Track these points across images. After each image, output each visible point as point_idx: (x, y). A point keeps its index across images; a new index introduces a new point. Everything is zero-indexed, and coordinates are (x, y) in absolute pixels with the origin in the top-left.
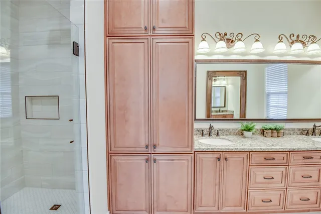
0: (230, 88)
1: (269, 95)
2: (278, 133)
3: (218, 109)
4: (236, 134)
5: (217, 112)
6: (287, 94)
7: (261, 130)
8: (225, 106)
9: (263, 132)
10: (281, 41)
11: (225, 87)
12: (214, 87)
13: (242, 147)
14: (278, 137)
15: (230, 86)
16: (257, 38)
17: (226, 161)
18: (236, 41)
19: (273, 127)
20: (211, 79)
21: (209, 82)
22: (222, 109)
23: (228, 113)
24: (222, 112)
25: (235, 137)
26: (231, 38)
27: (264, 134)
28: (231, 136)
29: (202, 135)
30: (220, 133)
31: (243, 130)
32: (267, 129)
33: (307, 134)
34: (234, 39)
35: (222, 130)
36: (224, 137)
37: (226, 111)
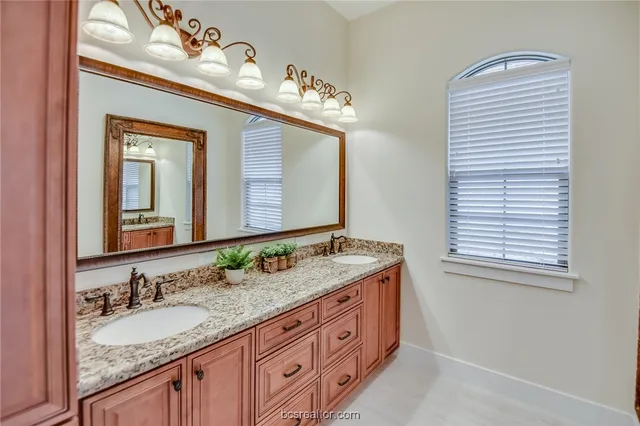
0: (163, 165)
1: (248, 183)
2: (288, 260)
3: (135, 216)
4: (207, 281)
5: (132, 222)
6: (280, 182)
7: (256, 258)
8: (152, 208)
9: (262, 263)
10: (289, 77)
11: (152, 164)
12: (128, 160)
13: (239, 321)
14: (289, 267)
15: (163, 161)
16: (251, 54)
17: (200, 379)
18: (206, 44)
19: (280, 249)
20: (118, 138)
21: (114, 146)
22: (146, 215)
23: (160, 224)
24: (147, 222)
25: (205, 289)
26: (192, 31)
27: (263, 268)
28: (196, 290)
29: (106, 309)
30: (163, 290)
31: (222, 268)
32: (269, 256)
33: (324, 253)
34: (199, 37)
35: (171, 280)
36: (178, 297)
37: (156, 219)
